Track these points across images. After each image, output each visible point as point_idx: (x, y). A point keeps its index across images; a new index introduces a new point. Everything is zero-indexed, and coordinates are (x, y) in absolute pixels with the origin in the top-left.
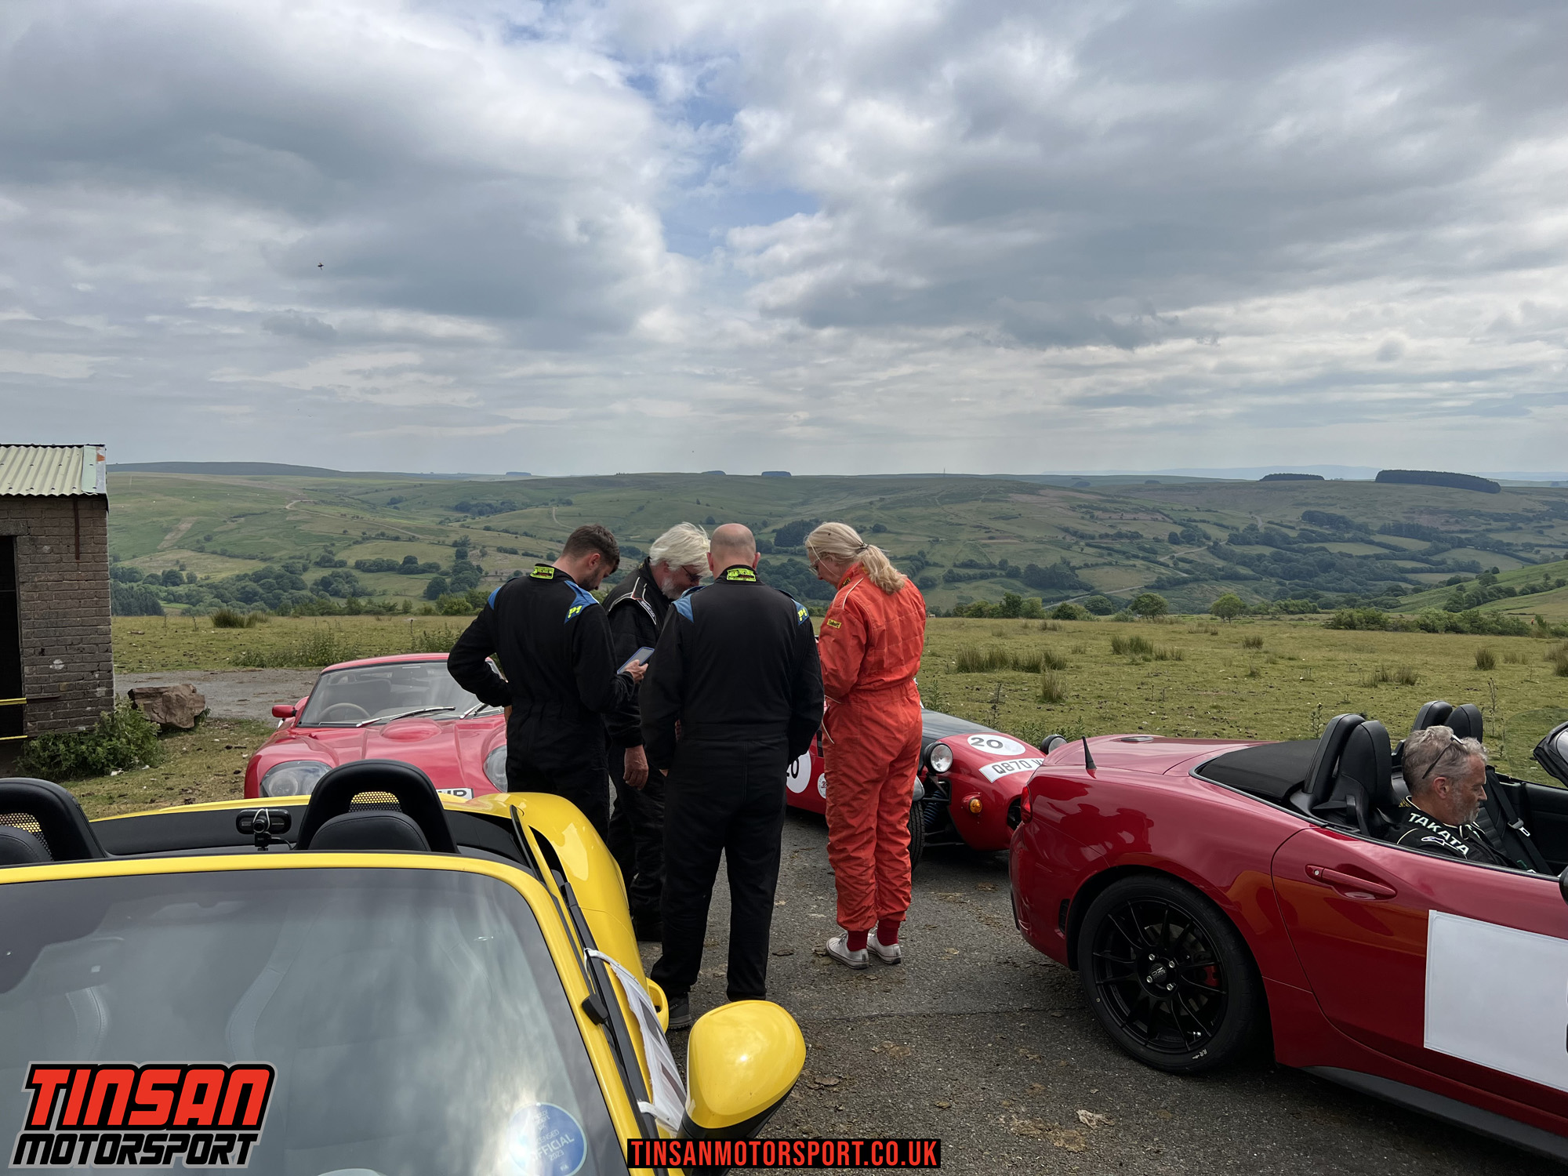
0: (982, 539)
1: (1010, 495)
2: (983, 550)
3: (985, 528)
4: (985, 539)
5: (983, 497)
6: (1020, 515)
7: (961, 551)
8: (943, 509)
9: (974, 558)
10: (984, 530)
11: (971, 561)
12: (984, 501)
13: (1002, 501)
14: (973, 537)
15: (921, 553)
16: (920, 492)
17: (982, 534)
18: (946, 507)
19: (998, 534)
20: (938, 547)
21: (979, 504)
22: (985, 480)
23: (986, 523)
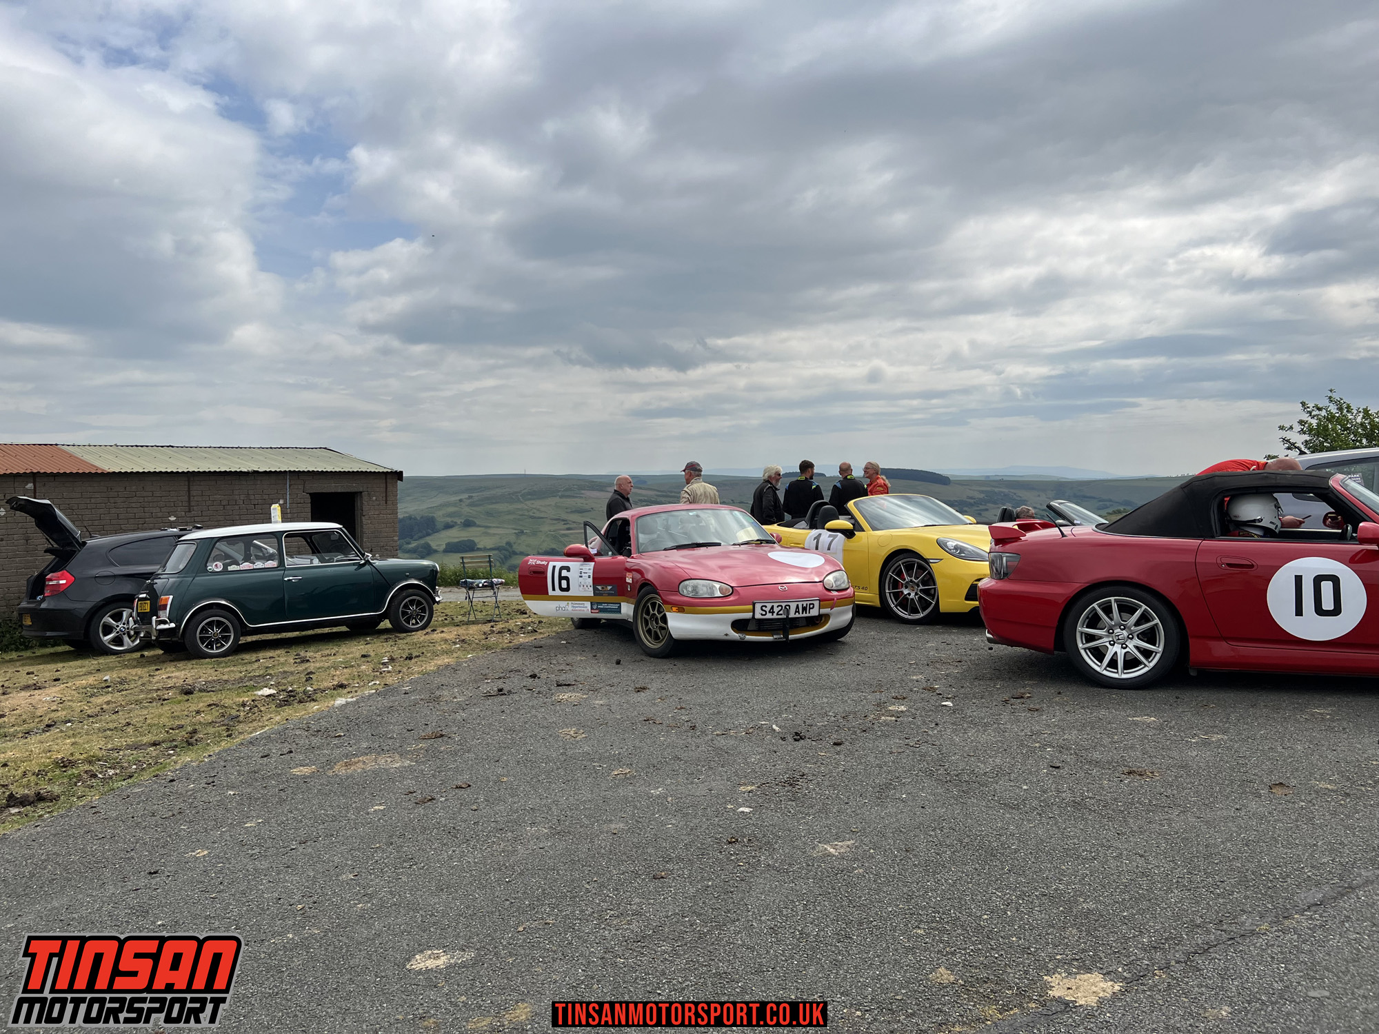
1: (583, 492)
5: (560, 494)
8: (526, 505)
12: (561, 497)
13: (576, 497)
16: (504, 490)
18: (529, 503)
21: (557, 499)
22: (561, 479)
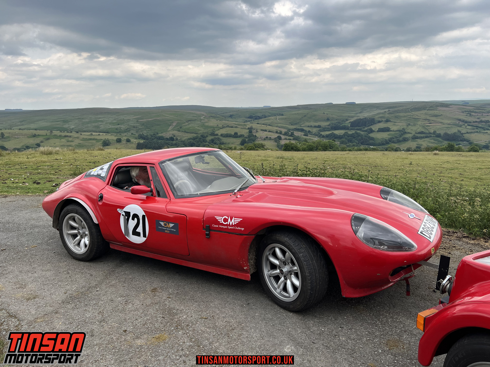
0: (427, 124)
2: (427, 128)
3: (428, 120)
4: (428, 124)
6: (442, 115)
7: (418, 128)
9: (423, 130)
10: (428, 121)
11: (422, 131)
14: (423, 123)
15: (403, 129)
17: (427, 122)
19: (433, 122)
20: (410, 127)
23: (428, 118)
